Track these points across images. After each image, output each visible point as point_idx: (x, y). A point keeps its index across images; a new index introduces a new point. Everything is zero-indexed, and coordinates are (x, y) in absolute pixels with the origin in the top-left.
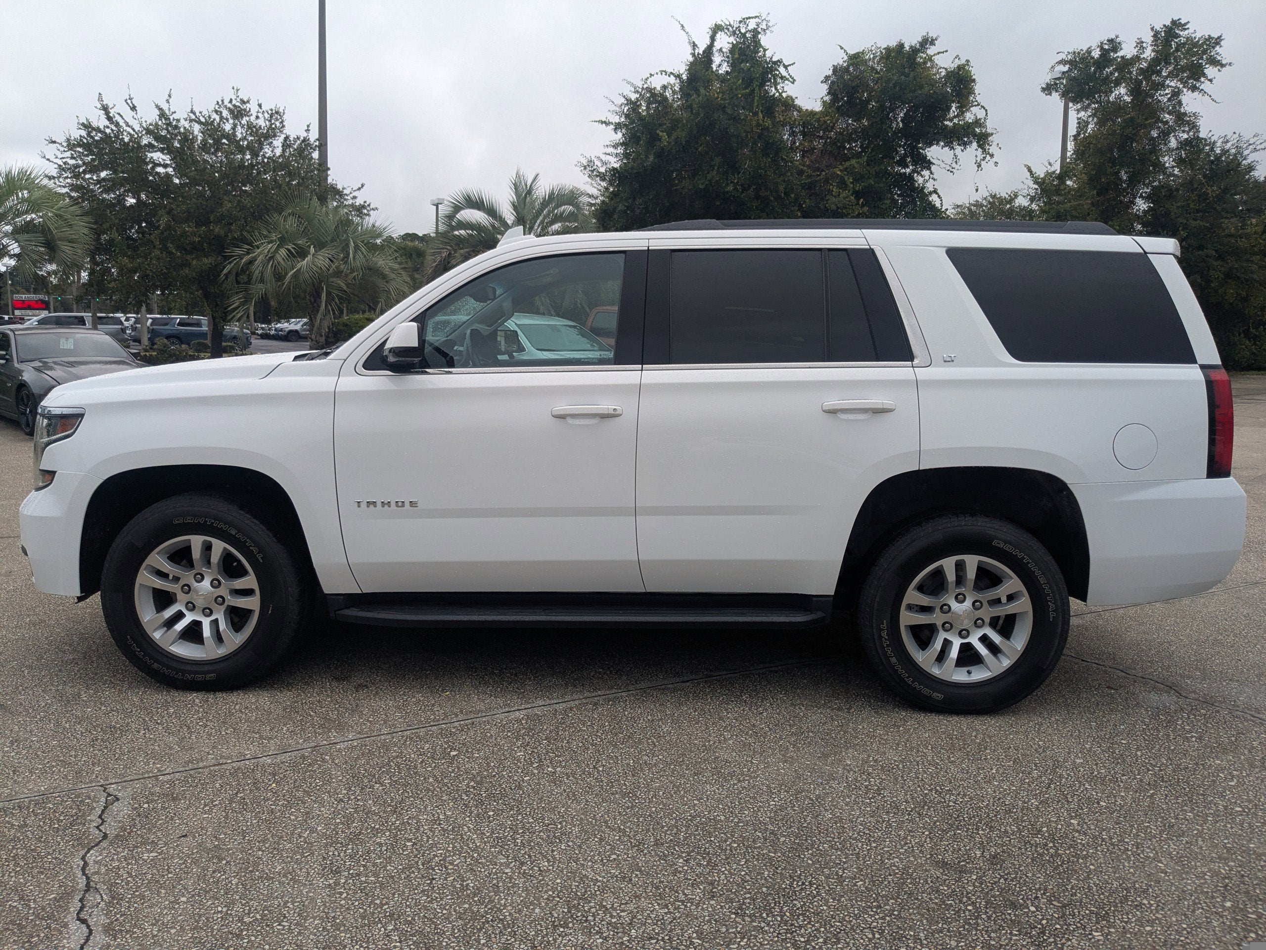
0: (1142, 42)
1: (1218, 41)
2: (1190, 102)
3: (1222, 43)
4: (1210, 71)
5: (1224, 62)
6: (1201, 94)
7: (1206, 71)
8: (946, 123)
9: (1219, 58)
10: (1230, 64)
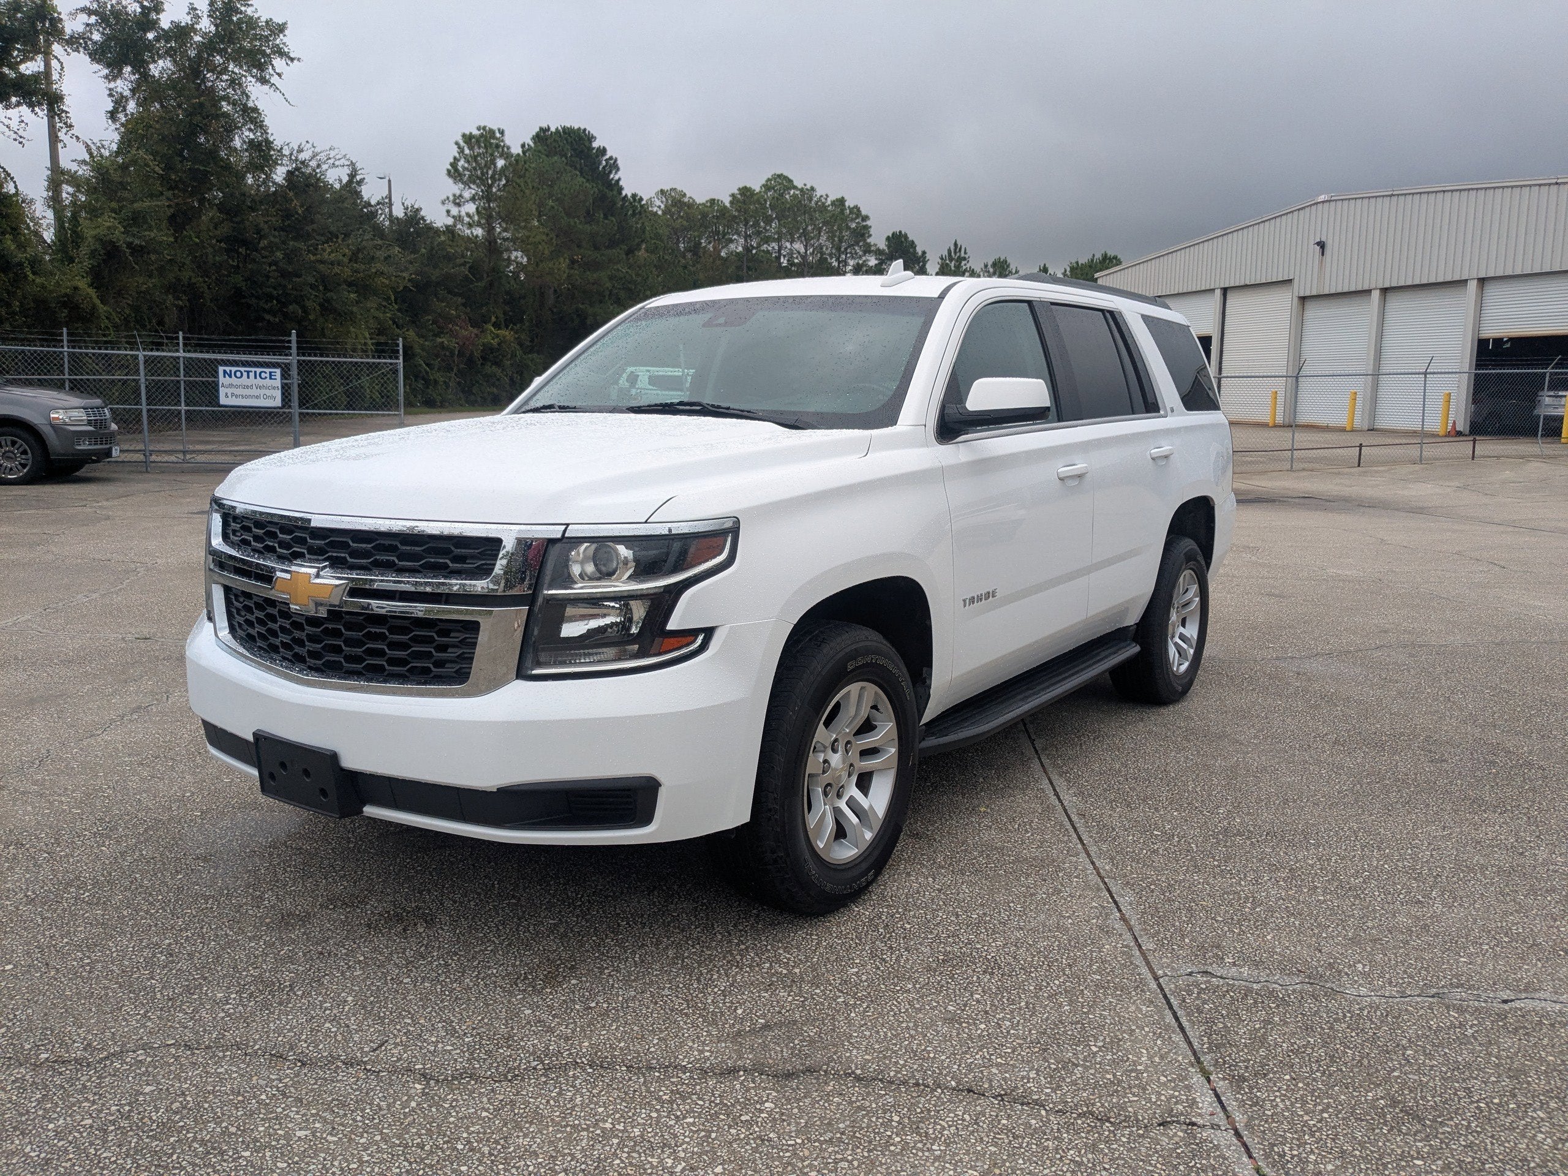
0: (196, 9)
1: (281, 28)
2: (258, 94)
3: (286, 32)
4: (278, 63)
5: (292, 55)
6: (272, 89)
7: (274, 62)
8: (6, 70)
9: (286, 50)
10: (299, 60)
